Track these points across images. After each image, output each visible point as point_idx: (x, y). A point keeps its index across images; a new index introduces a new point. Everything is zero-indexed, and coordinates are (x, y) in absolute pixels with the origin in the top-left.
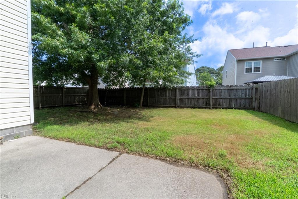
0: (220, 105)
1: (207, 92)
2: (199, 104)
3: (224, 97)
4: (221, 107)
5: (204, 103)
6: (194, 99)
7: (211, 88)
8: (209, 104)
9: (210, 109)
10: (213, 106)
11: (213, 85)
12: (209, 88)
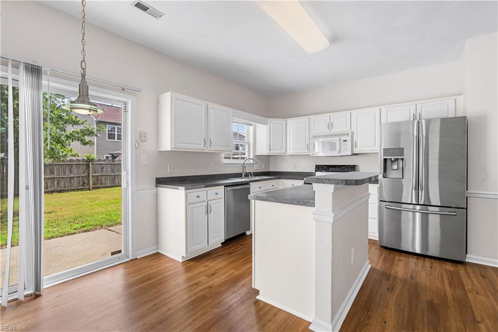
0: (101, 183)
1: (84, 167)
2: (72, 184)
3: (107, 174)
4: (104, 185)
5: (79, 183)
6: (63, 178)
7: (91, 163)
8: (88, 184)
9: (89, 189)
10: (93, 186)
11: (93, 159)
12: (88, 163)
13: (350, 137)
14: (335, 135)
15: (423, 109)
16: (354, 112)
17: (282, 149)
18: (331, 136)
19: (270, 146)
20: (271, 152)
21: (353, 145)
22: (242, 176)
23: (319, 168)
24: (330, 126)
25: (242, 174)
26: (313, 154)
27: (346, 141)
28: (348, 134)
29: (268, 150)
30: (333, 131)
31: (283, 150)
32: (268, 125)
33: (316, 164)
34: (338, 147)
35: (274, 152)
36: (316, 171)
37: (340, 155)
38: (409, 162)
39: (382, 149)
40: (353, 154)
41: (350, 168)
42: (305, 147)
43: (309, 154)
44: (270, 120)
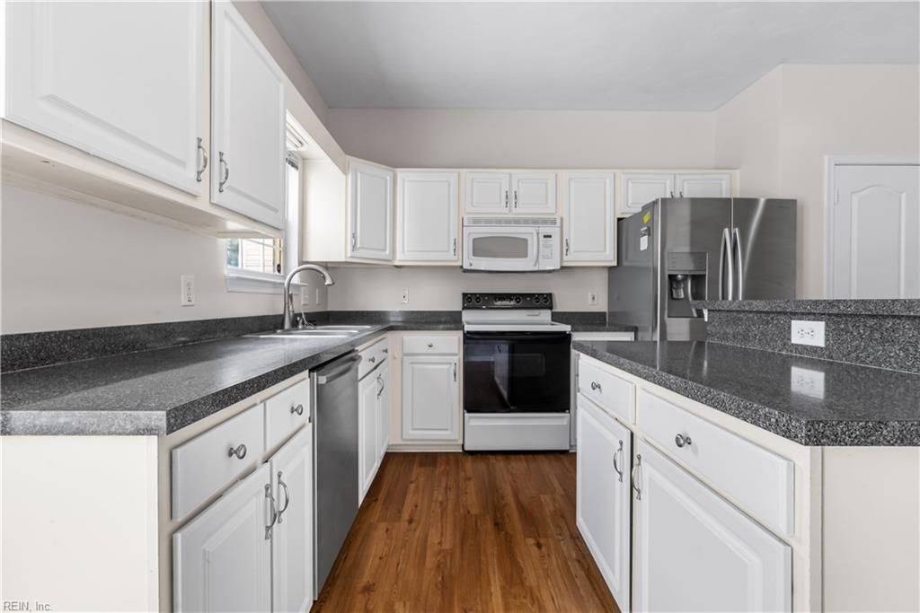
13: (559, 229)
14: (526, 222)
15: (685, 184)
16: (564, 175)
17: (385, 250)
18: (517, 222)
19: (354, 236)
20: (358, 254)
21: (565, 247)
22: (282, 327)
23: (473, 301)
24: (511, 198)
25: (282, 317)
26: (471, 265)
27: (550, 236)
28: (554, 222)
29: (349, 247)
30: (516, 212)
31: (387, 252)
32: (350, 176)
33: (465, 292)
34: (532, 250)
35: (365, 255)
36: (464, 308)
37: (536, 269)
38: (714, 282)
39: (666, 254)
40: (562, 268)
41: (542, 301)
42: (449, 246)
43: (459, 264)
44: (355, 162)
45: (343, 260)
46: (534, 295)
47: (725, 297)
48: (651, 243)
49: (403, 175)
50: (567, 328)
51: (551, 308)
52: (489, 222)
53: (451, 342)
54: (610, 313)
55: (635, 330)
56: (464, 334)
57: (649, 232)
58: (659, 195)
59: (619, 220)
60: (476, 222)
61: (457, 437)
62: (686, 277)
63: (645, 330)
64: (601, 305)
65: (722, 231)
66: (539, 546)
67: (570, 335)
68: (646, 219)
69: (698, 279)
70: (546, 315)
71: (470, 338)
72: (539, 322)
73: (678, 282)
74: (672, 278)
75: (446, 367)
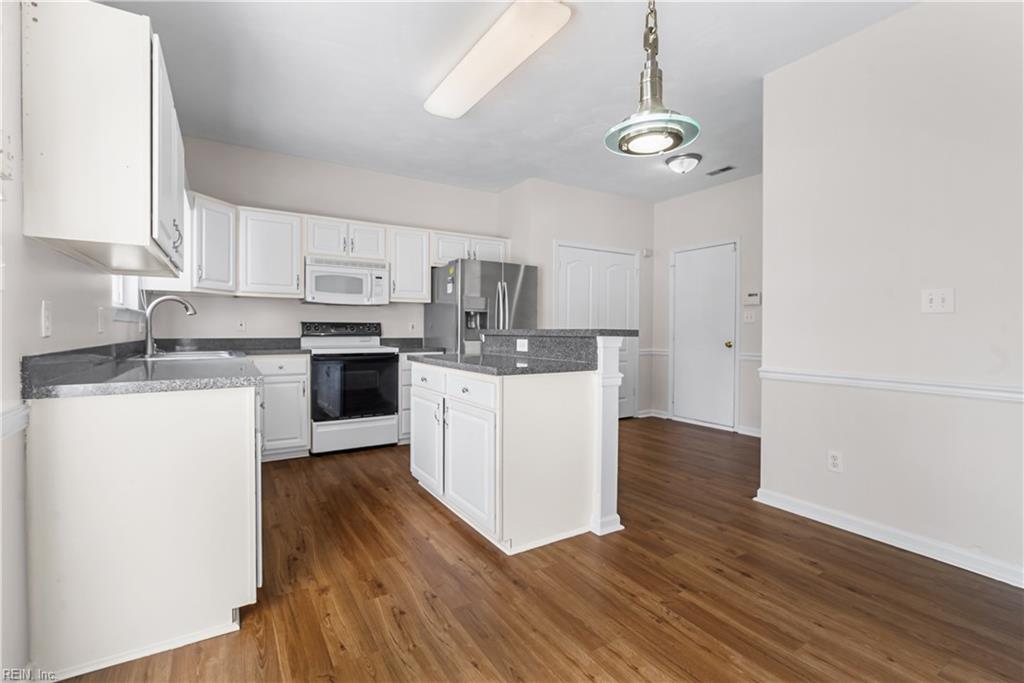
13: (388, 272)
14: (361, 265)
16: (392, 229)
17: (228, 282)
18: (354, 264)
19: (200, 268)
20: (203, 284)
21: (392, 287)
23: (309, 329)
24: (348, 244)
26: (314, 298)
27: (381, 278)
28: (384, 267)
29: (197, 278)
30: (353, 256)
31: (231, 283)
32: (195, 212)
33: (304, 321)
34: (366, 288)
35: (210, 286)
36: (303, 335)
37: (369, 303)
38: (493, 317)
39: (464, 298)
40: (391, 303)
41: (374, 329)
42: (292, 282)
43: (302, 297)
44: (200, 198)
45: (189, 290)
46: (366, 324)
47: (498, 327)
48: (454, 288)
49: (245, 213)
50: (395, 350)
51: (379, 334)
52: (329, 263)
53: (300, 365)
54: (426, 339)
55: (444, 350)
56: (312, 357)
57: (453, 281)
58: (459, 256)
59: (433, 268)
60: (319, 262)
61: (305, 443)
62: (476, 314)
63: (451, 350)
64: (418, 332)
65: (497, 285)
66: (387, 489)
67: (398, 355)
68: (451, 271)
69: (483, 315)
70: (376, 340)
71: (317, 359)
72: (370, 346)
73: (471, 317)
74: (468, 314)
75: (295, 385)
